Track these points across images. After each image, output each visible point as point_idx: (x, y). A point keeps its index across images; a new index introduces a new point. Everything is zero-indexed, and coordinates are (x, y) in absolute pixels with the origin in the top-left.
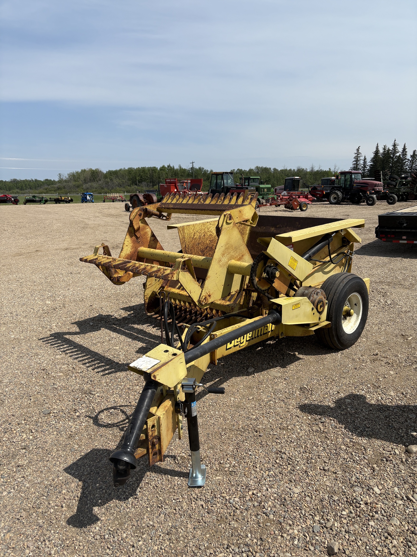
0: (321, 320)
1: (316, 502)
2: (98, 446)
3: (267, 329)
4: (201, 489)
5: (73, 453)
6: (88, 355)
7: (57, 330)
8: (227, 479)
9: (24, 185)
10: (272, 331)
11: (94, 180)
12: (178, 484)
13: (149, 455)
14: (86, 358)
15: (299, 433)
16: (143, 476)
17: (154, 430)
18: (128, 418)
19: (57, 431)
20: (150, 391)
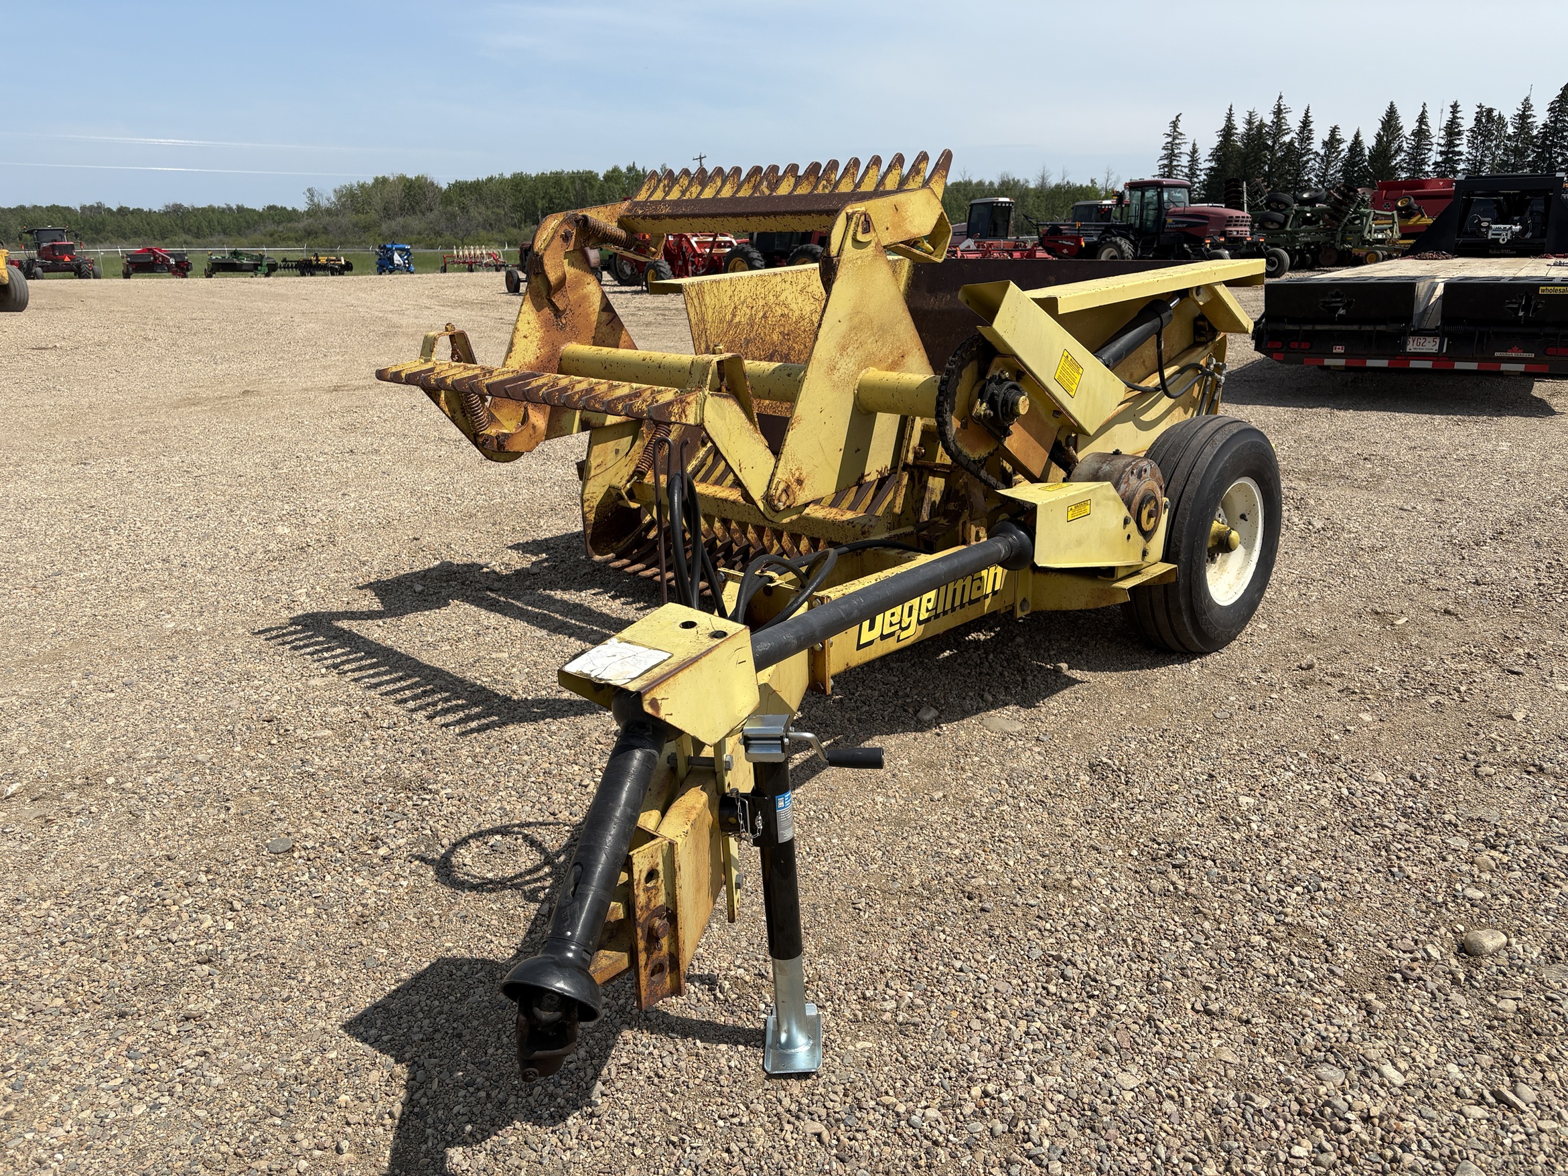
0: (1149, 559)
1: (1200, 1116)
2: (455, 951)
3: (979, 588)
4: (809, 1082)
5: (371, 974)
6: (410, 677)
7: (312, 607)
8: (894, 1048)
9: (204, 224)
10: (994, 593)
11: (412, 210)
12: (730, 1068)
13: (637, 974)
14: (404, 684)
15: (1108, 901)
16: (611, 1042)
17: (655, 887)
18: (548, 861)
19: (316, 905)
20: (638, 754)
